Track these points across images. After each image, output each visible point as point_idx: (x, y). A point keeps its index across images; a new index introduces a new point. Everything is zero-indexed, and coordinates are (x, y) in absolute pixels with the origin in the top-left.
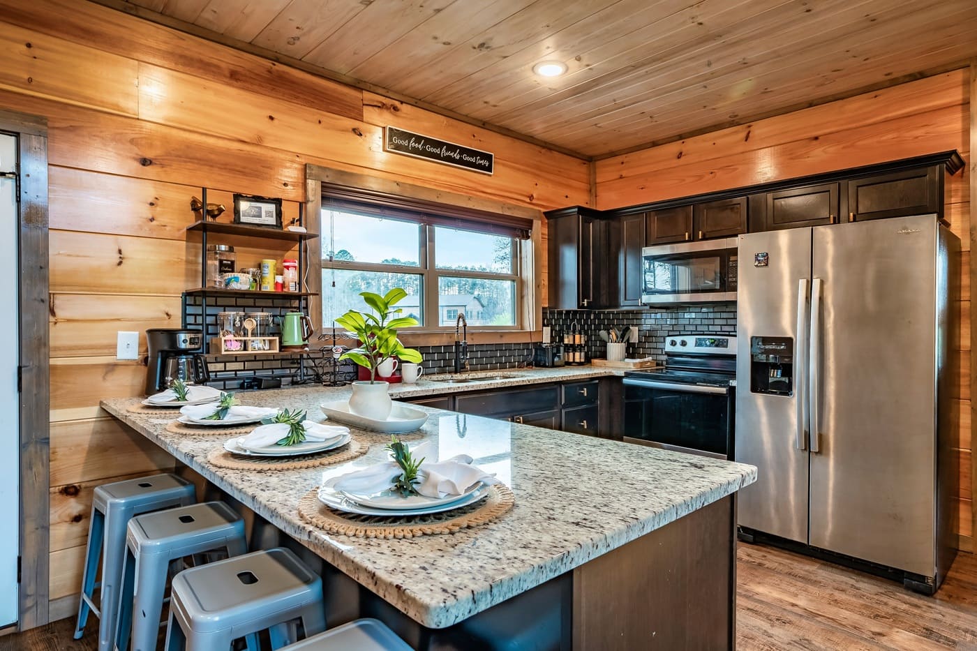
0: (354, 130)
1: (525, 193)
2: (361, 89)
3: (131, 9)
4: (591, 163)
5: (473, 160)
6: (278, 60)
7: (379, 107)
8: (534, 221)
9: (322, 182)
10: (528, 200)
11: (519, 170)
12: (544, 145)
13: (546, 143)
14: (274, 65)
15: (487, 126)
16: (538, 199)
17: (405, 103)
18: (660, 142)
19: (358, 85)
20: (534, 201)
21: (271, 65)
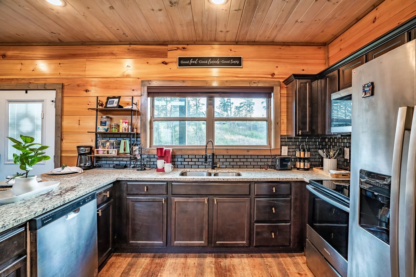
0: (163, 63)
1: (269, 74)
2: (167, 45)
3: (84, 43)
4: (326, 47)
5: (229, 62)
6: (130, 44)
7: (176, 50)
8: (274, 88)
9: (147, 87)
10: (270, 76)
11: (263, 61)
12: (283, 44)
13: (284, 43)
14: (130, 46)
15: (239, 43)
16: (278, 75)
17: (189, 44)
18: (361, 17)
19: (165, 43)
20: (275, 76)
21: (129, 47)
